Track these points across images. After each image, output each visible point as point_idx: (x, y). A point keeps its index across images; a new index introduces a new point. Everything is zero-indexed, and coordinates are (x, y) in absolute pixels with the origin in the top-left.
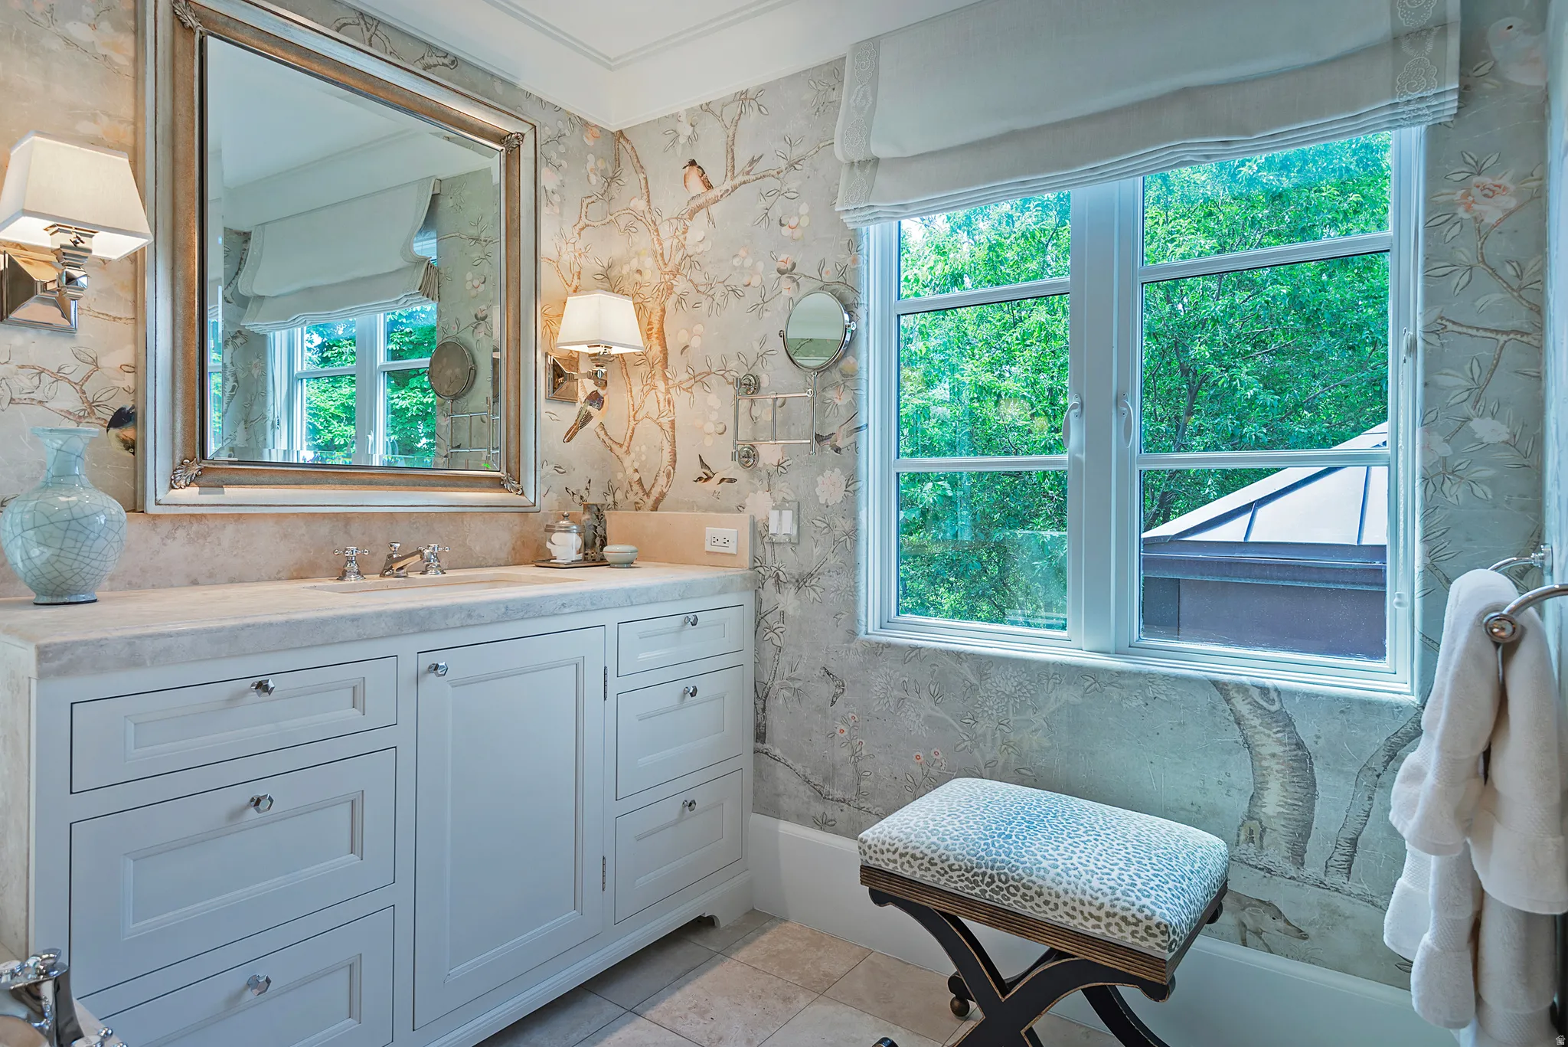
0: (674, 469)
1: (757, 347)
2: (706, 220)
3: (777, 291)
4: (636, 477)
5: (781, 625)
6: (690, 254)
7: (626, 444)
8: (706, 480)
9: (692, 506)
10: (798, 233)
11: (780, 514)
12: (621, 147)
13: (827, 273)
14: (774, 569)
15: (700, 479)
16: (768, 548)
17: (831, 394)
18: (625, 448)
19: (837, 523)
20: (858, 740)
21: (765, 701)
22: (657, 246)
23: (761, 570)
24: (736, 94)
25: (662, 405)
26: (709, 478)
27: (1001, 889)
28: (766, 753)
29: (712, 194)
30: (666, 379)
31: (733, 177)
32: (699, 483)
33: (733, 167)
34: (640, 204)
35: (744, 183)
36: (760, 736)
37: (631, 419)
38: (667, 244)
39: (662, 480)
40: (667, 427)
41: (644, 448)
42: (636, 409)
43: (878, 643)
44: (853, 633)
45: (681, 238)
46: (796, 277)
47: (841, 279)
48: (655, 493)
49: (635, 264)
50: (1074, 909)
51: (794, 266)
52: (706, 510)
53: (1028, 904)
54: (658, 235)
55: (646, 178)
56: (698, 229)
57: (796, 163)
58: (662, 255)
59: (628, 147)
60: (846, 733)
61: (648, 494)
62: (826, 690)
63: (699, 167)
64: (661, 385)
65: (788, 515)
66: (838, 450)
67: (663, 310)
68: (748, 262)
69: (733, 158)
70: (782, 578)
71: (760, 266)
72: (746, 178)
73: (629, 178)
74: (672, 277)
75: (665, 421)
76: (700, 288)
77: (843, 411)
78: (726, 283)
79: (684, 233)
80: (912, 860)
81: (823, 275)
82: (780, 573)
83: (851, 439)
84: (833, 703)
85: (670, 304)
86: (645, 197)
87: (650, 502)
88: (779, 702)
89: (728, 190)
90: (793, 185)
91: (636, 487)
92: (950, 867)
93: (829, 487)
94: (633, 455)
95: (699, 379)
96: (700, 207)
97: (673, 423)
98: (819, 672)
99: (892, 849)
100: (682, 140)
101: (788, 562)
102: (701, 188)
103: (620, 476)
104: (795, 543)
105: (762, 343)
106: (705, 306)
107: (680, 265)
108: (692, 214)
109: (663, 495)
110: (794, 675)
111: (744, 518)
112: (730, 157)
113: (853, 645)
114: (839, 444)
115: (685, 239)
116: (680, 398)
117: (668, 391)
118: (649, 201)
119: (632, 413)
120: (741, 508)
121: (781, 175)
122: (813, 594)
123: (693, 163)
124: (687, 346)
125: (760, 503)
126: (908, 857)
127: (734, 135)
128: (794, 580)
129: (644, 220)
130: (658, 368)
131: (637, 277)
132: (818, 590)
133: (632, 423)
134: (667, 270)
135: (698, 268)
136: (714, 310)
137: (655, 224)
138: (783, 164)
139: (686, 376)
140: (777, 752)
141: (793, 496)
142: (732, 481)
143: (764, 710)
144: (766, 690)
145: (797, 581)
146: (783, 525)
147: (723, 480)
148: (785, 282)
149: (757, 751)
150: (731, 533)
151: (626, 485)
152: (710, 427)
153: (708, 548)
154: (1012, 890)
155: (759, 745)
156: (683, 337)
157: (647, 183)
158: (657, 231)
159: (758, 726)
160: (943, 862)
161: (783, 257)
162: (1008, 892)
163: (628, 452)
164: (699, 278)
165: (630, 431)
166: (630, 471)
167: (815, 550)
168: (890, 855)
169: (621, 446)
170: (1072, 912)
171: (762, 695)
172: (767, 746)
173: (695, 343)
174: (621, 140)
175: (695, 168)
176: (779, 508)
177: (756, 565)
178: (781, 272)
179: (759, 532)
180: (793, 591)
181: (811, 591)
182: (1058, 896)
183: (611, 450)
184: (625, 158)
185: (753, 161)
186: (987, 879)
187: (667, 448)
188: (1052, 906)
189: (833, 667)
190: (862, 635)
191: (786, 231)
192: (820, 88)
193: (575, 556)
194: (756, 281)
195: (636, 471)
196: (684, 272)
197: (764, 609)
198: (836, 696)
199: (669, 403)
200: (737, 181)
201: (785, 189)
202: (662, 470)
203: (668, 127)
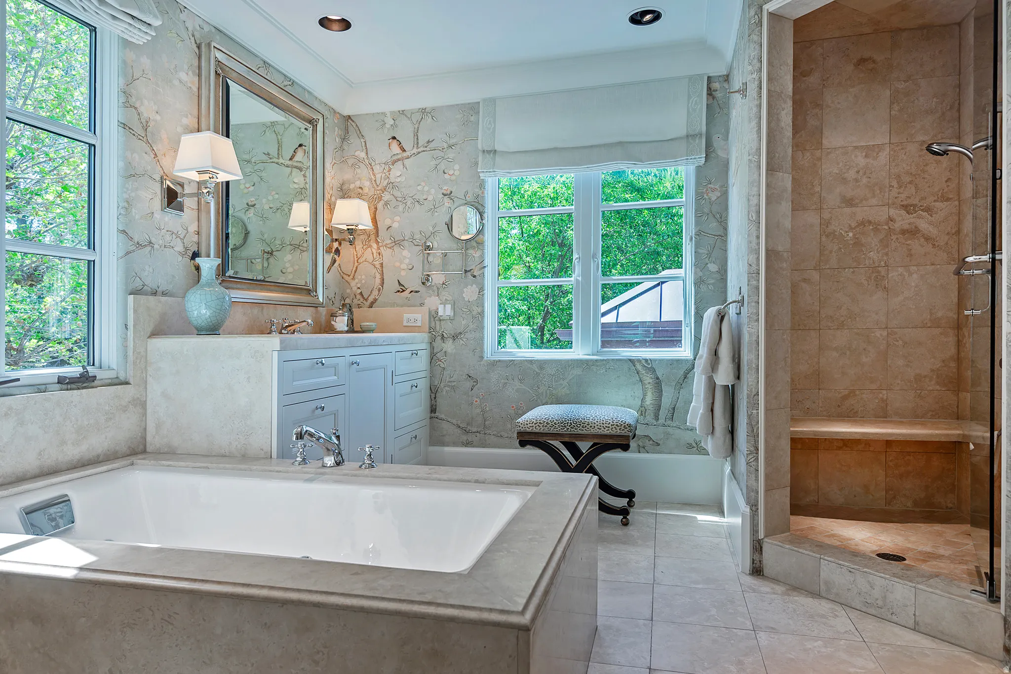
0: (382, 287)
1: (431, 229)
2: (402, 166)
3: (441, 204)
4: (359, 291)
5: (444, 357)
6: (392, 182)
7: (352, 275)
8: (402, 292)
9: (393, 305)
10: (453, 178)
11: (445, 306)
12: (349, 123)
13: (469, 197)
14: (441, 332)
15: (398, 291)
16: (438, 323)
17: (471, 251)
18: (351, 277)
19: (474, 309)
20: (485, 404)
21: (436, 394)
22: (372, 176)
23: (434, 333)
24: (419, 109)
25: (375, 255)
26: (404, 291)
27: (575, 426)
28: (437, 418)
29: (405, 154)
30: (377, 243)
31: (418, 148)
32: (398, 293)
33: (418, 143)
34: (362, 155)
35: (424, 151)
36: (433, 410)
37: (356, 262)
38: (378, 176)
39: (375, 293)
40: (378, 266)
41: (363, 277)
42: (358, 257)
43: (494, 361)
44: (482, 357)
45: (387, 174)
46: (453, 198)
47: (476, 200)
48: (371, 299)
49: (358, 184)
51: (451, 192)
52: (402, 306)
53: (584, 429)
54: (373, 171)
55: (365, 142)
56: (396, 171)
57: (453, 146)
58: (375, 181)
59: (353, 124)
60: (478, 402)
61: (366, 300)
62: (469, 384)
63: (398, 140)
64: (375, 246)
65: (449, 307)
66: (474, 276)
67: (376, 208)
68: (426, 188)
69: (417, 139)
70: (445, 336)
71: (433, 191)
72: (425, 149)
73: (354, 140)
74: (381, 192)
75: (377, 263)
76: (398, 199)
77: (477, 259)
78: (413, 198)
79: (388, 171)
80: (540, 424)
81: (467, 198)
82: (444, 334)
83: (481, 272)
84: (472, 389)
85: (380, 206)
86: (365, 151)
87: (368, 303)
88: (444, 392)
89: (414, 154)
90: (451, 155)
91: (359, 297)
92: (555, 423)
93: (470, 293)
94: (357, 280)
95: (397, 243)
96: (399, 160)
97: (382, 264)
98: (465, 377)
99: (531, 422)
100: (388, 126)
101: (448, 328)
102: (398, 151)
103: (349, 291)
104: (451, 320)
105: (434, 227)
106: (401, 208)
107: (386, 187)
108: (394, 163)
109: (376, 300)
110: (451, 379)
111: (425, 309)
112: (416, 137)
113: (482, 363)
114: (475, 274)
115: (389, 174)
116: (386, 252)
117: (379, 248)
118: (367, 153)
119: (356, 259)
120: (422, 305)
121: (444, 150)
122: (462, 342)
123: (394, 138)
124: (391, 227)
125: (432, 302)
126: (538, 424)
127: (418, 128)
128: (451, 336)
129: (364, 162)
130: (373, 237)
131: (360, 191)
132: (464, 340)
133: (356, 264)
134: (379, 188)
135: (397, 189)
136: (407, 210)
137: (371, 165)
138: (445, 146)
139: (390, 241)
140: (443, 416)
141: (451, 297)
142: (417, 292)
143: (435, 398)
144: (436, 389)
145: (453, 337)
146: (446, 311)
147: (412, 291)
148: (446, 199)
149: (431, 418)
150: (419, 316)
151: (352, 296)
152: (404, 266)
153: (405, 324)
154: (578, 426)
155: (433, 415)
156: (388, 222)
157: (366, 144)
158: (372, 169)
159: (432, 406)
160: (552, 422)
161: (445, 188)
163: (353, 278)
164: (398, 194)
165: (354, 269)
166: (355, 289)
167: (463, 322)
168: (531, 425)
169: (349, 276)
170: (600, 427)
171: (433, 391)
172: (437, 414)
173: (395, 225)
174: (349, 120)
175: (395, 140)
176: (444, 303)
177: (431, 331)
178: (445, 195)
179: (434, 316)
180: (451, 341)
181: (461, 341)
182: (595, 424)
183: (343, 278)
184: (351, 129)
185: (428, 142)
186: (569, 424)
187: (378, 276)
188: (593, 427)
189: (472, 373)
190: (485, 358)
191: (446, 176)
192: (465, 114)
194: (430, 198)
195: (359, 288)
196: (389, 190)
197: (435, 351)
198: (474, 386)
199: (379, 254)
200: (420, 150)
201: (446, 157)
202: (375, 287)
203: (379, 118)
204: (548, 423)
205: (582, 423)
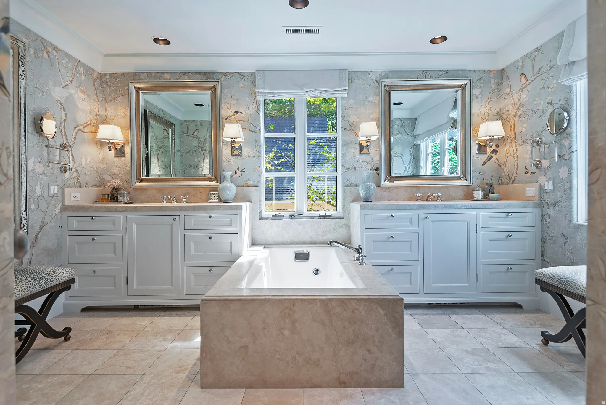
0: (518, 171)
1: (541, 129)
2: (526, 91)
3: (547, 110)
4: (508, 174)
5: (549, 219)
6: (522, 102)
7: (505, 164)
8: (527, 173)
9: (523, 182)
10: (553, 90)
11: (548, 183)
12: (503, 73)
13: (562, 101)
14: (547, 201)
15: (525, 173)
16: (545, 194)
17: (563, 141)
18: (504, 165)
19: (566, 184)
20: (573, 257)
21: (544, 244)
22: (513, 102)
23: (543, 201)
24: (534, 49)
25: (514, 151)
26: (528, 173)
27: (566, 284)
28: (545, 261)
29: (528, 82)
30: (515, 142)
31: (534, 76)
32: (525, 174)
33: (534, 72)
34: (508, 90)
35: (537, 77)
36: (543, 255)
37: (506, 156)
38: (515, 101)
39: (515, 174)
40: (516, 158)
41: (509, 165)
42: (507, 153)
43: (579, 225)
44: (571, 221)
45: (519, 98)
46: (553, 104)
47: (566, 103)
48: (513, 179)
49: (507, 109)
50: (583, 289)
51: (552, 101)
52: (527, 183)
53: (572, 288)
54: (513, 98)
55: (510, 82)
56: (524, 95)
57: (552, 67)
58: (514, 104)
59: (505, 73)
60: (569, 255)
61: (511, 179)
62: (562, 240)
63: (524, 75)
64: (514, 145)
65: (550, 183)
66: (565, 160)
67: (515, 121)
68: (539, 102)
69: (534, 70)
70: (549, 204)
71: (542, 102)
72: (538, 75)
73: (505, 83)
74: (517, 110)
75: (515, 156)
76: (525, 113)
77: (567, 147)
78: (532, 110)
79: (520, 96)
80: (546, 276)
81: (561, 102)
82: (549, 202)
83: (569, 156)
84: (565, 244)
85: (516, 119)
86: (510, 87)
87: (511, 181)
88: (549, 243)
89: (532, 80)
90: (551, 75)
91: (507, 177)
92: (555, 278)
93: (563, 173)
94: (506, 167)
95: (525, 141)
96: (525, 87)
97: (517, 156)
98: (560, 234)
99: (542, 273)
100: (519, 67)
101: (550, 198)
102: (525, 81)
103: (503, 174)
104: (553, 191)
105: (543, 127)
106: (526, 118)
107: (519, 107)
108: (523, 90)
109: (515, 179)
110: (553, 235)
111: (537, 185)
112: (533, 69)
113: (570, 225)
114: (566, 158)
115: (520, 98)
116: (519, 148)
117: (516, 146)
118: (511, 89)
119: (506, 154)
120: (537, 182)
121: (548, 72)
122: (558, 209)
123: (523, 74)
124: (521, 132)
125: (542, 179)
126: (545, 276)
127: (534, 62)
128: (552, 204)
129: (509, 94)
130: (513, 139)
131: (508, 112)
132: (560, 207)
133: (506, 157)
134: (515, 109)
135: (524, 106)
136: (529, 118)
137: (512, 95)
138: (548, 68)
139: (521, 141)
140: (548, 260)
141: (552, 176)
142: (534, 173)
143: (544, 247)
144: (545, 240)
145: (554, 204)
146: (549, 186)
147: (532, 173)
148: (550, 106)
149: (542, 260)
150: (533, 190)
151: (505, 177)
152: (528, 156)
153: (526, 195)
154: (569, 284)
155: (542, 258)
156: (520, 129)
157: (510, 83)
158: (513, 97)
159: (542, 252)
160: (553, 277)
161: (549, 98)
162: (568, 285)
163: (505, 166)
164: (525, 110)
165: (506, 160)
166: (506, 172)
167: (559, 194)
168: (541, 275)
169: (503, 165)
170: (582, 290)
171: (543, 242)
172: (545, 258)
173: (524, 130)
174: (503, 71)
175: (523, 75)
176: (548, 181)
177: (541, 200)
178: (548, 103)
179: (541, 189)
180: (552, 208)
181: (558, 208)
182: (580, 286)
183: (500, 166)
184: (504, 76)
185: (540, 69)
186: (563, 282)
187: (516, 164)
188: (577, 289)
189: (564, 233)
190: (575, 221)
191: (550, 90)
192: (559, 41)
193: (480, 197)
194: (541, 108)
195: (507, 172)
196: (520, 108)
197: (544, 214)
198: (566, 242)
199: (516, 150)
201: (549, 76)
202: (515, 171)
203: (515, 64)
204: (550, 277)
205: (572, 284)
